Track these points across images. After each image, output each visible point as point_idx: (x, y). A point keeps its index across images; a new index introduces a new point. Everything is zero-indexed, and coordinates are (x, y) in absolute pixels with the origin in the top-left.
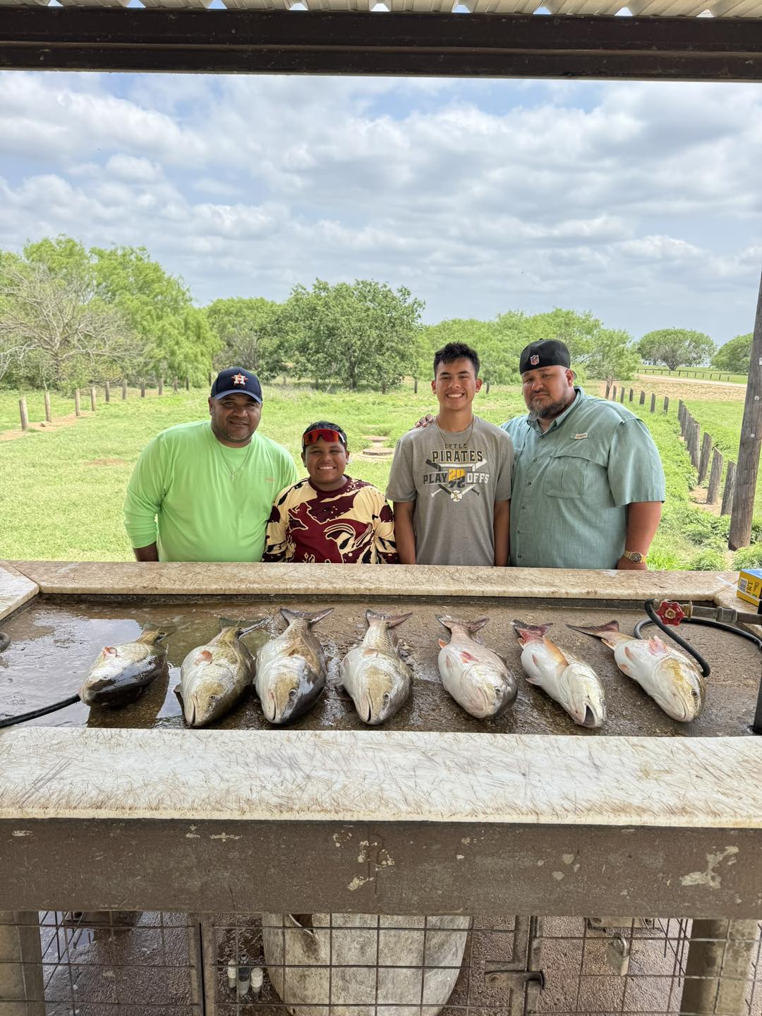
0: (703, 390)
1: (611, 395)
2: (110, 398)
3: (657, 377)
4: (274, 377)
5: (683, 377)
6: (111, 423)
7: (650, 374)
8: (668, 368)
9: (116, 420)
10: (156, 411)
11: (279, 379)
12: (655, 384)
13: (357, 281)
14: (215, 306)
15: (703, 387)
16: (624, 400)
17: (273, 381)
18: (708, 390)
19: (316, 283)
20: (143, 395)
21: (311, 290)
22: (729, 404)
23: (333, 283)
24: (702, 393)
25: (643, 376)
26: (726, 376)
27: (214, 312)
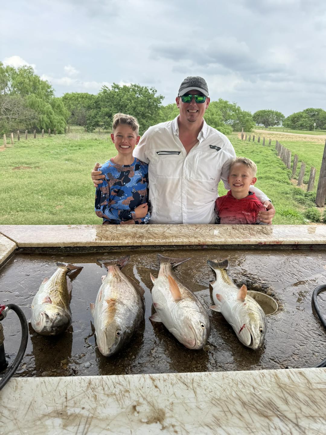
0: (281, 136)
1: (244, 138)
2: (20, 139)
3: (261, 131)
4: (95, 129)
5: (272, 131)
6: (22, 150)
7: (257, 129)
8: (264, 127)
9: (24, 149)
10: (42, 144)
11: (97, 130)
12: (260, 134)
13: (132, 85)
14: (65, 96)
15: (281, 135)
16: (251, 141)
17: (94, 131)
18: (283, 136)
19: (113, 85)
20: (35, 137)
21: (111, 89)
22: (294, 142)
23: (121, 85)
24: (281, 138)
25: (256, 131)
26: (289, 131)
27: (65, 98)
